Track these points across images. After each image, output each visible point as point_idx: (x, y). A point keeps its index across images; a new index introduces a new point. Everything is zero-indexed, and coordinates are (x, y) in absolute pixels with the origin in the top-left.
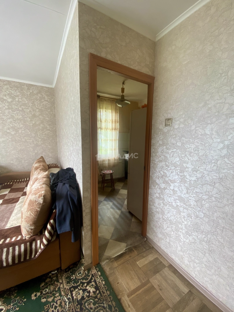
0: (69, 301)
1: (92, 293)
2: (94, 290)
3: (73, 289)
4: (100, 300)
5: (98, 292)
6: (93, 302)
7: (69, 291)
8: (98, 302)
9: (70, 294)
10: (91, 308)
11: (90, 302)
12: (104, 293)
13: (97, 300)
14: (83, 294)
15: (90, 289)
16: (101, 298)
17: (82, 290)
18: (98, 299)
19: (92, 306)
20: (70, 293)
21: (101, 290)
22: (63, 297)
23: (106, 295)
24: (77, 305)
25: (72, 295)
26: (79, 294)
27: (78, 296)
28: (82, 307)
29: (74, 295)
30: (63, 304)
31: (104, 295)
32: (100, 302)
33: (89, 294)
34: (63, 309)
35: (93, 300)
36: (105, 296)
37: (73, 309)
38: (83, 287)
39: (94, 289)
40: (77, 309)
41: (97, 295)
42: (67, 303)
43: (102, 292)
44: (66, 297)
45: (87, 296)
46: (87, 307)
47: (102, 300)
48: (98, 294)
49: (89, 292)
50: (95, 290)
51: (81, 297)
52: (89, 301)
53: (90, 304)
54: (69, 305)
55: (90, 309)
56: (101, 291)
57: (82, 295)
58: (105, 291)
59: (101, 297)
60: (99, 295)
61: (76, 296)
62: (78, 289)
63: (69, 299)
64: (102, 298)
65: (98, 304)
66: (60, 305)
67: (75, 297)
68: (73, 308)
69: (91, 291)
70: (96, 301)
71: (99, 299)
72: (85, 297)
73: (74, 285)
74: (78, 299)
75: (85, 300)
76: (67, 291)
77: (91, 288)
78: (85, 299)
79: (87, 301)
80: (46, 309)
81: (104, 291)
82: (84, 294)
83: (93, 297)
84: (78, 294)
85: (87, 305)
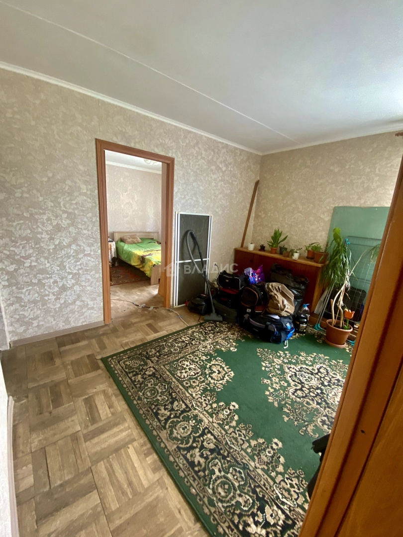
0: (280, 500)
1: (249, 522)
2: (249, 529)
3: (287, 522)
4: (232, 511)
5: (241, 527)
6: (242, 507)
7: (292, 517)
8: (233, 507)
9: (288, 512)
10: (240, 496)
11: (246, 505)
12: (229, 527)
13: (238, 512)
14: (265, 518)
15: (257, 529)
16: (231, 516)
17: (272, 524)
18: (237, 514)
19: (240, 500)
20: (289, 514)
21: (235, 533)
22: (295, 505)
23: (224, 523)
24: (264, 496)
25: (283, 512)
26: (271, 515)
27: (272, 512)
28: (255, 496)
29: (280, 512)
30: (286, 494)
31: (227, 524)
32: (230, 509)
33: (254, 519)
34: (281, 486)
35: (242, 510)
36: (225, 521)
37: (267, 489)
38: (272, 530)
39: (250, 532)
40: (260, 491)
41: (241, 522)
42: (280, 496)
43: (233, 527)
44: (290, 506)
45: (257, 515)
46: (248, 497)
47: (228, 513)
48: (239, 522)
49: (257, 523)
50: (246, 529)
51: (266, 510)
52: (250, 506)
53: (246, 502)
54: (276, 494)
55: (242, 494)
56: (235, 531)
57: (265, 516)
58: (227, 531)
59: (232, 518)
60: (236, 521)
61: (275, 512)
62: (280, 524)
63: (283, 503)
64: (229, 516)
65: (232, 505)
66: (288, 491)
67: (275, 508)
68: (267, 492)
69: (253, 525)
70: (237, 510)
71: (233, 514)
72: (259, 513)
73: (292, 531)
74: (267, 506)
75: (256, 507)
76: (295, 516)
77: (256, 533)
78: (258, 510)
79: (253, 506)
80: (302, 481)
81: (230, 532)
82: (263, 518)
83: (245, 515)
84: (274, 515)
85: (248, 499)
